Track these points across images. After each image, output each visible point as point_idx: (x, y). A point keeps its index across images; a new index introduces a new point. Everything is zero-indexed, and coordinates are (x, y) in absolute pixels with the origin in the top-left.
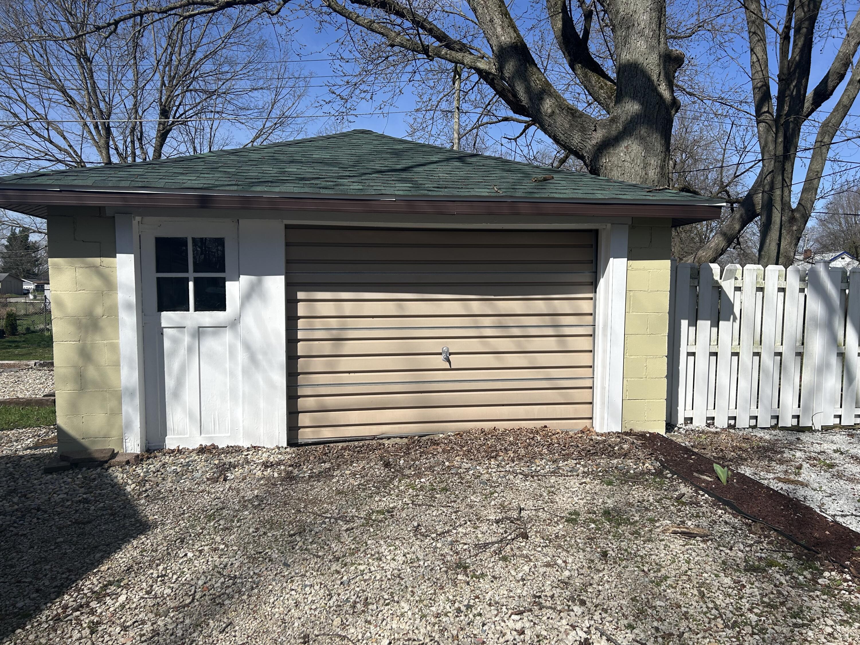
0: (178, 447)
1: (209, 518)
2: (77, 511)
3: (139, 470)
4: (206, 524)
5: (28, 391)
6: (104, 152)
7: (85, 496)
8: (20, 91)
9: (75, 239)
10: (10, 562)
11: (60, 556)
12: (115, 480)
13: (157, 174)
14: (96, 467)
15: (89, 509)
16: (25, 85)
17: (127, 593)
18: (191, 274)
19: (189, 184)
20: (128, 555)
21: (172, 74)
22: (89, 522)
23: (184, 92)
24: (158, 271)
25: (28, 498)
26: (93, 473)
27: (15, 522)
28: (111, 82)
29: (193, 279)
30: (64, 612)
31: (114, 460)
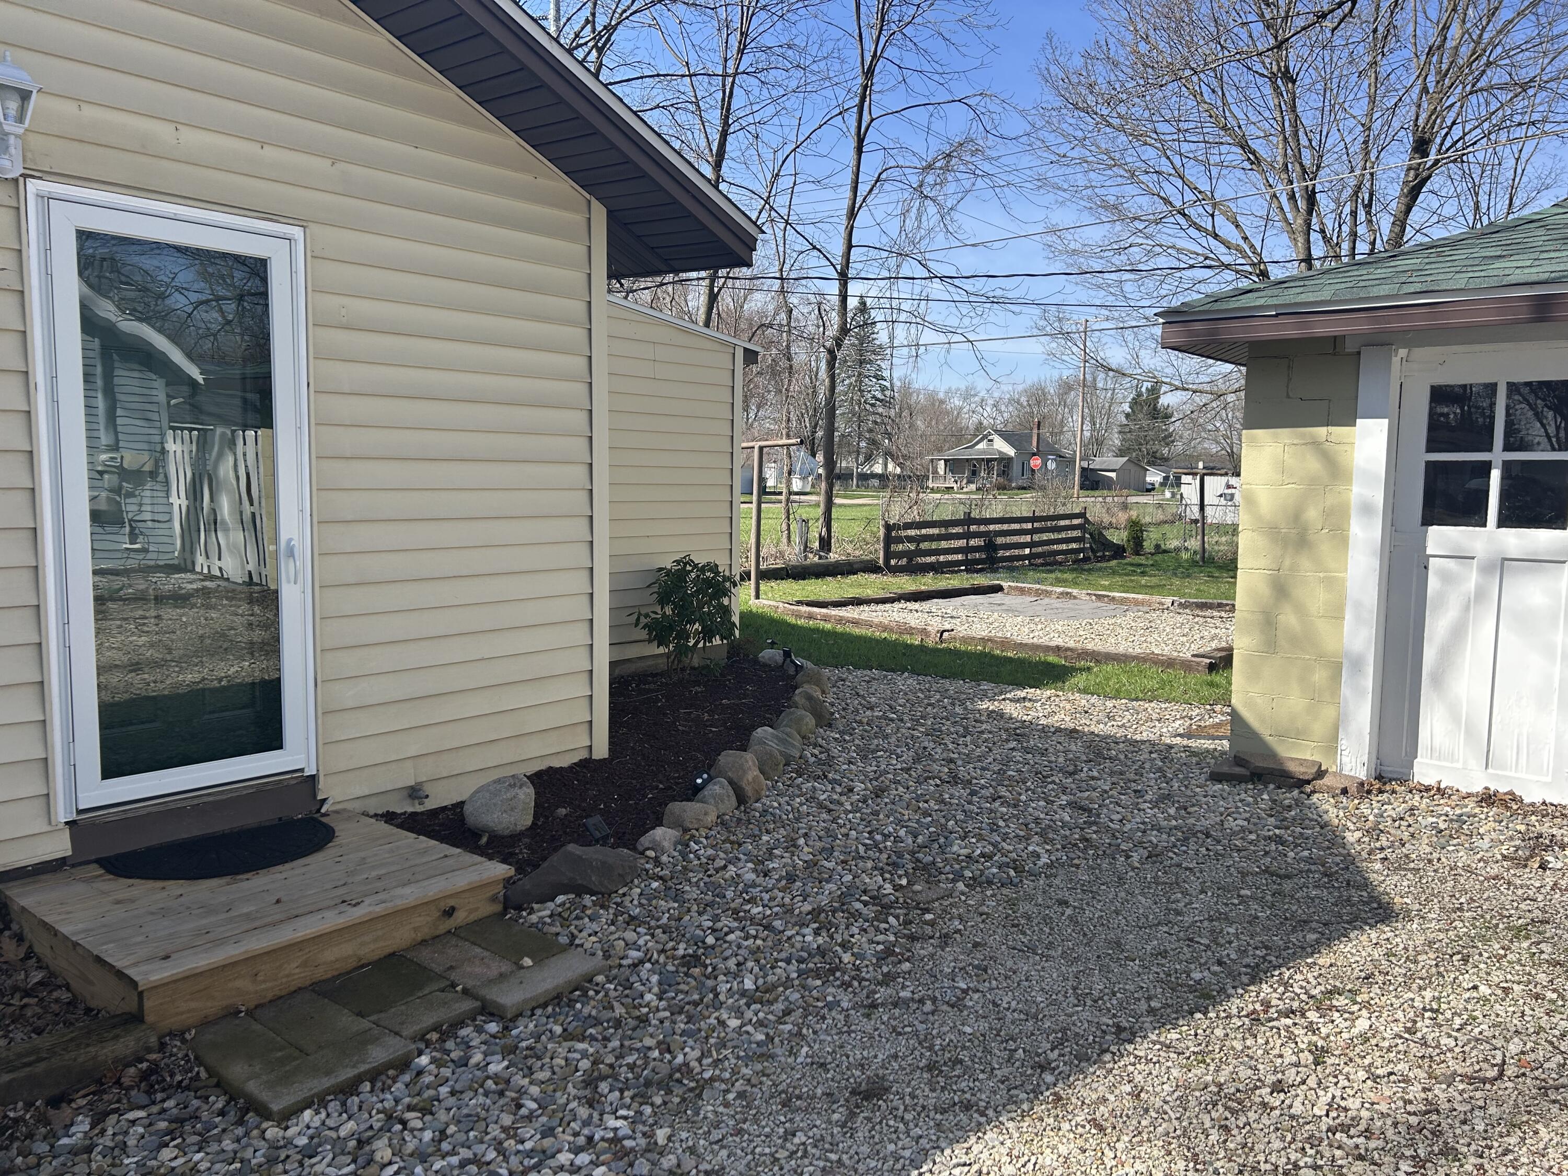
0: (1439, 782)
1: (1519, 933)
2: (1267, 853)
3: (1365, 809)
4: (1511, 941)
5: (1167, 645)
6: (1301, 240)
7: (1277, 831)
8: (1177, 160)
9: (1288, 397)
10: (1174, 906)
11: (1247, 918)
12: (1325, 817)
13: (1449, 264)
14: (1291, 788)
15: (1285, 855)
16: (1185, 147)
17: (1370, 1018)
18: (1498, 456)
19: (1519, 276)
20: (1364, 954)
21: (1444, 67)
22: (1288, 877)
23: (1464, 98)
24: (1429, 450)
25: (1189, 813)
26: (1289, 797)
27: (1175, 846)
28: (1327, 109)
29: (1500, 463)
30: (1266, 1012)
31: (1321, 782)
